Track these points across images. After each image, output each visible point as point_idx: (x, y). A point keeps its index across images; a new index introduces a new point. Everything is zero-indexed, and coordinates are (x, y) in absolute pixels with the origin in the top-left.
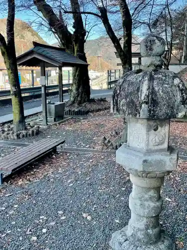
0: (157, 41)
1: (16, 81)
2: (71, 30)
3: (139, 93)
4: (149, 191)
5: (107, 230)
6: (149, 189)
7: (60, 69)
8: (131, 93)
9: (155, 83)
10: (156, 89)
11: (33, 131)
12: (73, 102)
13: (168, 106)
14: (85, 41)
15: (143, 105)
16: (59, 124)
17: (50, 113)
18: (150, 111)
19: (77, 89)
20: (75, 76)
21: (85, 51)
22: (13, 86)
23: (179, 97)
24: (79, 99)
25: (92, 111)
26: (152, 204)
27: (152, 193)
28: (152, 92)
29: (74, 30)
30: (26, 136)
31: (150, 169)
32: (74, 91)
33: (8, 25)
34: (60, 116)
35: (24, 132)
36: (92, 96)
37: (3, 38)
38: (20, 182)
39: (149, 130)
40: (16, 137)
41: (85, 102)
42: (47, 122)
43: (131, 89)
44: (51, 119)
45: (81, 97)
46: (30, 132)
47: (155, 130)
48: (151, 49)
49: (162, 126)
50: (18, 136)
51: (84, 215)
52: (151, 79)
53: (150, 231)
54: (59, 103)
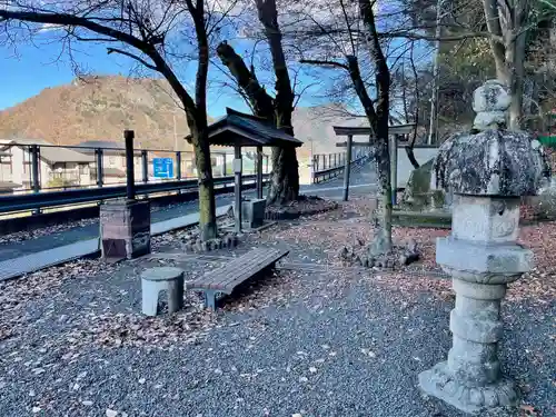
0: (502, 90)
1: (206, 164)
2: (272, 92)
3: (485, 160)
4: (487, 305)
5: (408, 370)
6: (488, 301)
7: (260, 149)
8: (469, 161)
9: (507, 145)
10: (510, 153)
11: (230, 240)
12: (274, 200)
13: (527, 178)
14: (293, 109)
15: (493, 176)
16: (260, 231)
17: (246, 215)
18: (501, 184)
19: (280, 181)
20: (276, 160)
21: (293, 124)
22: (203, 171)
23: (539, 165)
24: (282, 195)
25: (305, 214)
26: (493, 325)
27: (491, 307)
28: (505, 158)
29: (277, 93)
30: (221, 246)
31: (497, 269)
32: (275, 183)
33: (197, 83)
34: (259, 219)
35: (217, 241)
36: (301, 192)
37: (192, 101)
38: (241, 308)
39: (492, 213)
40: (204, 249)
41: (291, 199)
42: (241, 228)
43: (469, 155)
44: (247, 224)
45: (286, 192)
46: (226, 241)
47: (501, 213)
48: (494, 101)
49: (510, 209)
50: (208, 245)
51: (363, 351)
52: (501, 140)
53: (487, 364)
54: (257, 200)
